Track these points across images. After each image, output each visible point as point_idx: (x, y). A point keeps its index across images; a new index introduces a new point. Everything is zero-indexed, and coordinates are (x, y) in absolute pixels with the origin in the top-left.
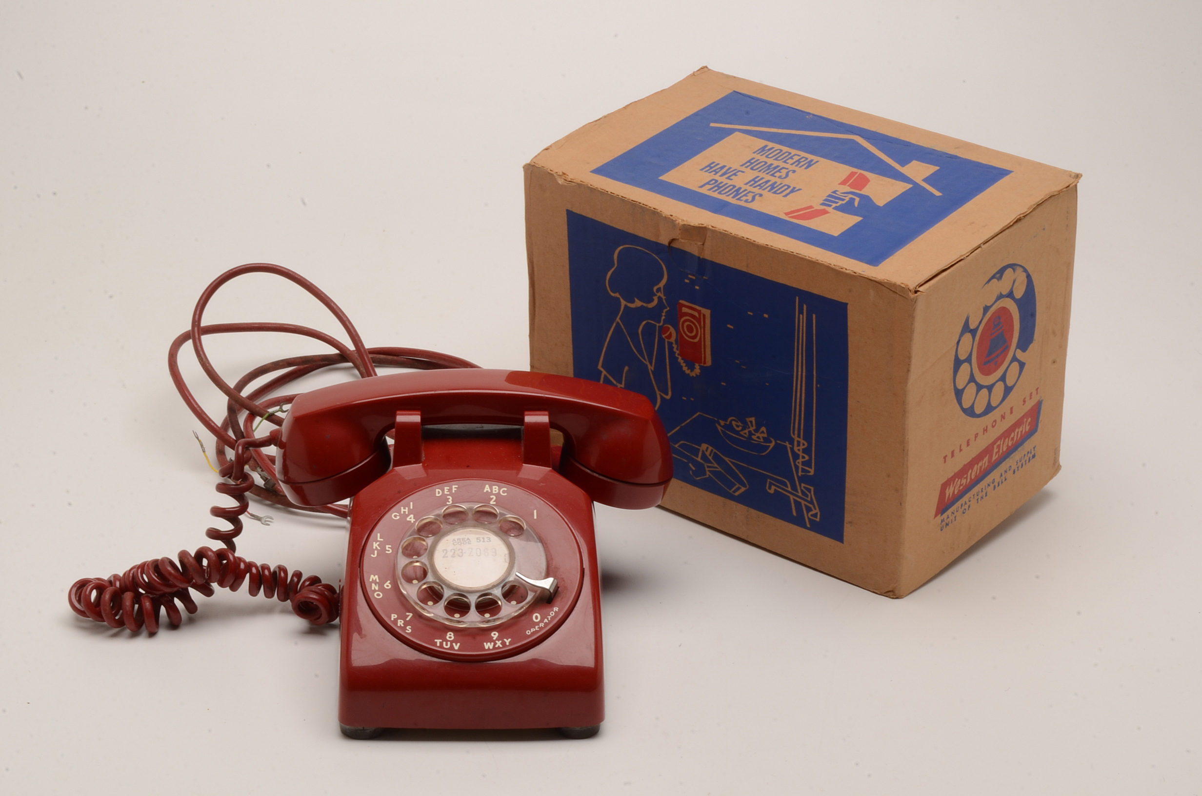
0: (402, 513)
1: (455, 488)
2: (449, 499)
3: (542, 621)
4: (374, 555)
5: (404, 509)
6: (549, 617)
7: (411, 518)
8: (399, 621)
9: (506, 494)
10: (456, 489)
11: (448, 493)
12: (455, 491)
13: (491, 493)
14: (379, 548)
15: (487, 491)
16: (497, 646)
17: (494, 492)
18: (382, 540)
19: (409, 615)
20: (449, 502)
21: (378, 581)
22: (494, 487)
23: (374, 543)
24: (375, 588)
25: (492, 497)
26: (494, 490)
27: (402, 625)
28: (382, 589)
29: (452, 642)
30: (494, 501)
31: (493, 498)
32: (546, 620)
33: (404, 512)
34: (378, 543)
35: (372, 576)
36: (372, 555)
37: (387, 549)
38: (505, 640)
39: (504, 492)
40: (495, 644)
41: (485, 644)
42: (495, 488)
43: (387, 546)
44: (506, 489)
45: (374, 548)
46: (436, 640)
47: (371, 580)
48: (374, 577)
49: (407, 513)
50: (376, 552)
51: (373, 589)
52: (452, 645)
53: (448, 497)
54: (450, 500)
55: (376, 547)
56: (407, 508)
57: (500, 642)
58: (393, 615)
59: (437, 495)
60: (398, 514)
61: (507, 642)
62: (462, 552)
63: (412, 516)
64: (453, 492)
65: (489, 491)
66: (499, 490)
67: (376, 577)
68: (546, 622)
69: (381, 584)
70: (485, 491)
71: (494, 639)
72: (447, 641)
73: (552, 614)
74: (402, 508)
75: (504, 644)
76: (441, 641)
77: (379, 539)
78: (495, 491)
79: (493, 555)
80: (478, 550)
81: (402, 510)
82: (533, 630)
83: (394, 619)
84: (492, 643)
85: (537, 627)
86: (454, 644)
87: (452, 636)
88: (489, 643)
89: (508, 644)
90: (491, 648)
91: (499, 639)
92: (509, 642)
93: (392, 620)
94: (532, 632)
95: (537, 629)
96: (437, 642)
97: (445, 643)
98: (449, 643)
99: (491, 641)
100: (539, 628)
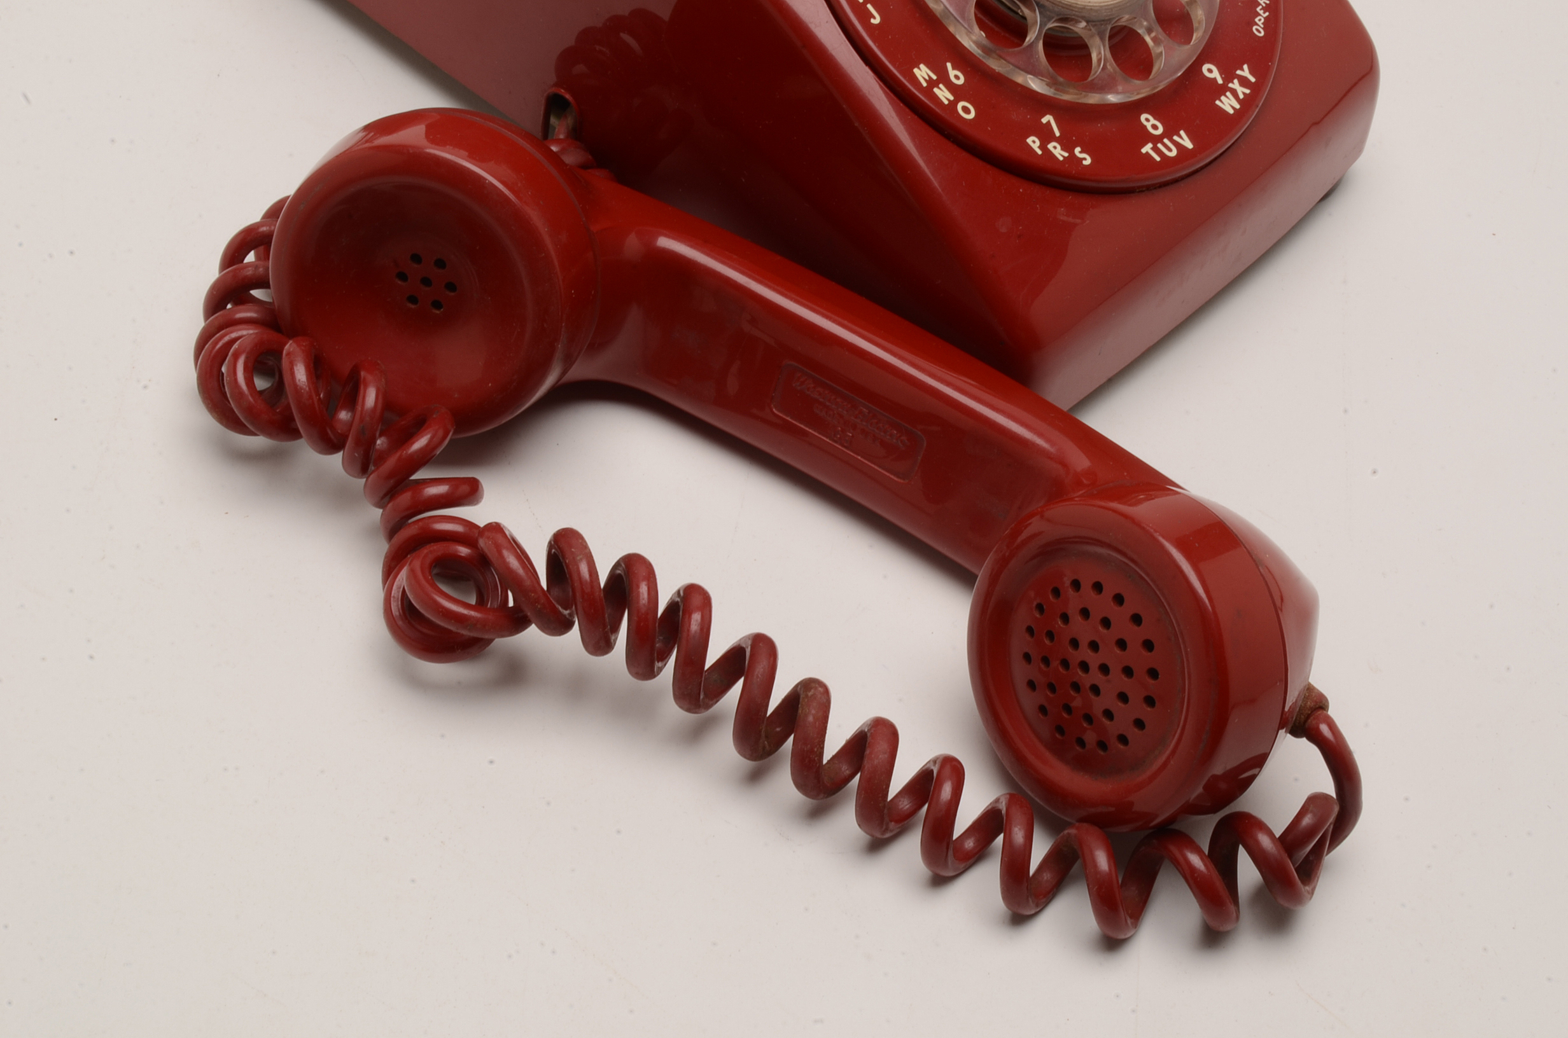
8: (1050, 146)
16: (1241, 96)
21: (934, 77)
24: (947, 99)
27: (1066, 155)
28: (956, 91)
29: (1168, 135)
35: (917, 71)
36: (874, 22)
40: (1234, 93)
41: (1218, 102)
46: (1144, 150)
47: (924, 84)
48: (923, 73)
52: (1176, 144)
57: (1236, 81)
58: (1029, 141)
61: (1245, 72)
67: (923, 67)
69: (945, 80)
71: (1220, 81)
72: (1159, 139)
75: (1244, 82)
82: (1260, 20)
83: (1039, 147)
84: (1228, 94)
85: (1261, 10)
86: (1176, 138)
87: (1153, 121)
88: (1223, 98)
89: (1253, 80)
90: (1238, 106)
91: (1229, 76)
92: (1251, 73)
93: (1040, 152)
94: (1262, 26)
95: (1264, 13)
96: (1147, 153)
97: (1159, 145)
98: (1166, 141)
99: (1222, 90)
100: (1265, 9)
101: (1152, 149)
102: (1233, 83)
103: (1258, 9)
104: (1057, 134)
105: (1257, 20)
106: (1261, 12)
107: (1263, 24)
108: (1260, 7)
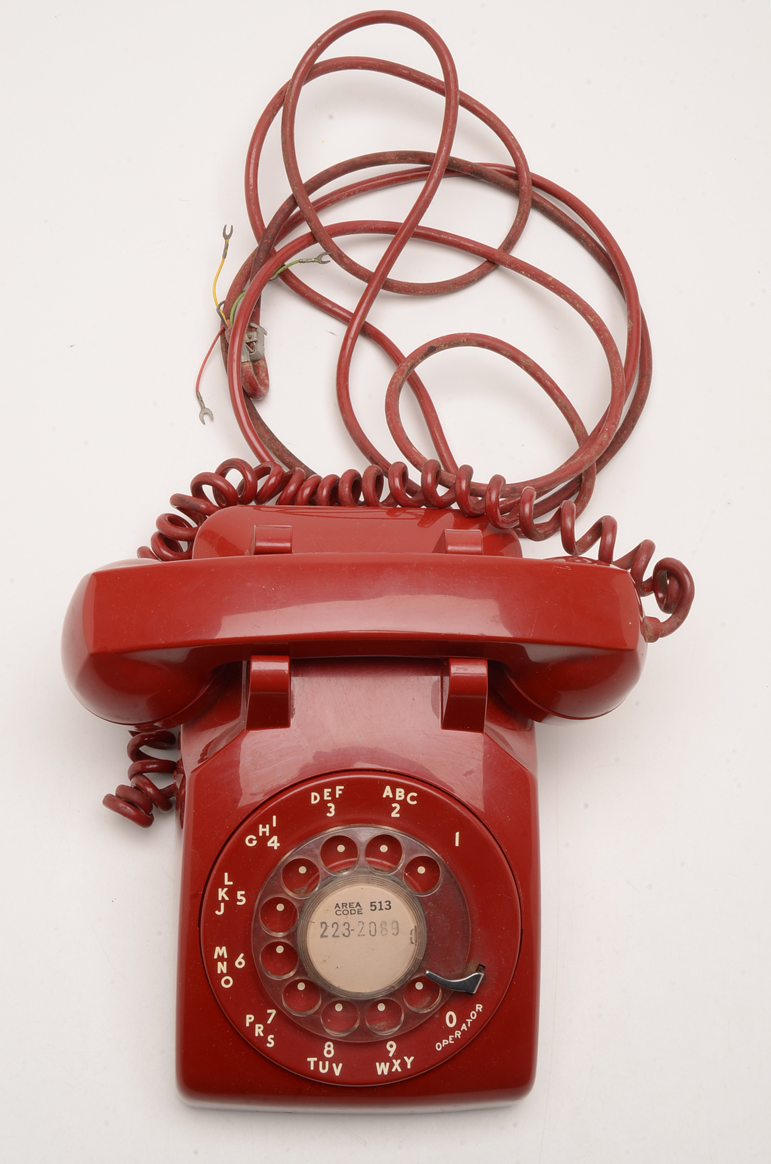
0: (261, 834)
1: (340, 790)
2: (331, 807)
3: (458, 1027)
4: (220, 911)
5: (264, 827)
6: (469, 1021)
7: (273, 842)
8: (257, 1026)
9: (415, 802)
10: (341, 792)
11: (330, 798)
12: (340, 794)
13: (394, 800)
14: (227, 898)
15: (388, 796)
16: (394, 1070)
17: (398, 798)
18: (231, 883)
19: (271, 1014)
20: (330, 812)
21: (226, 956)
22: (398, 790)
23: (220, 890)
24: (222, 971)
25: (394, 805)
26: (398, 794)
27: (262, 1035)
28: (232, 970)
29: (331, 1061)
30: (397, 813)
31: (395, 808)
32: (464, 1027)
33: (264, 833)
34: (226, 889)
35: (218, 949)
36: (217, 912)
37: (239, 897)
38: (406, 1058)
39: (412, 798)
40: (392, 1065)
41: (377, 1064)
42: (400, 792)
43: (239, 893)
44: (415, 795)
45: (220, 899)
46: (309, 1059)
47: (216, 957)
48: (221, 951)
49: (267, 834)
50: (222, 905)
51: (219, 972)
52: (331, 1068)
53: (329, 805)
54: (332, 810)
55: (223, 897)
56: (268, 826)
57: (399, 1061)
58: (248, 1016)
59: (313, 802)
60: (254, 838)
61: (409, 1061)
62: (348, 929)
63: (275, 838)
64: (337, 796)
65: (391, 796)
66: (406, 795)
67: (224, 948)
68: (464, 1030)
69: (231, 961)
70: (384, 796)
71: (391, 1055)
72: (324, 1059)
73: (473, 1015)
74: (261, 826)
75: (403, 1064)
76: (316, 1059)
77: (227, 883)
78: (400, 796)
79: (393, 934)
80: (373, 924)
81: (261, 829)
82: (445, 1042)
83: (250, 1023)
84: (388, 1064)
85: (451, 1038)
86: (334, 1065)
87: (331, 1049)
88: (383, 1064)
89: (409, 1067)
90: (386, 1073)
91: (397, 1056)
92: (411, 1063)
93: (248, 1025)
94: (443, 1046)
95: (451, 1041)
96: (310, 1062)
97: (321, 1063)
98: (327, 1063)
99: (386, 1059)
100: (454, 1039)
101: (314, 1062)
102: (397, 1061)
103: (450, 1036)
104: (269, 1022)
105: (444, 1041)
106: (450, 1039)
107: (445, 1045)
108: (453, 1036)
